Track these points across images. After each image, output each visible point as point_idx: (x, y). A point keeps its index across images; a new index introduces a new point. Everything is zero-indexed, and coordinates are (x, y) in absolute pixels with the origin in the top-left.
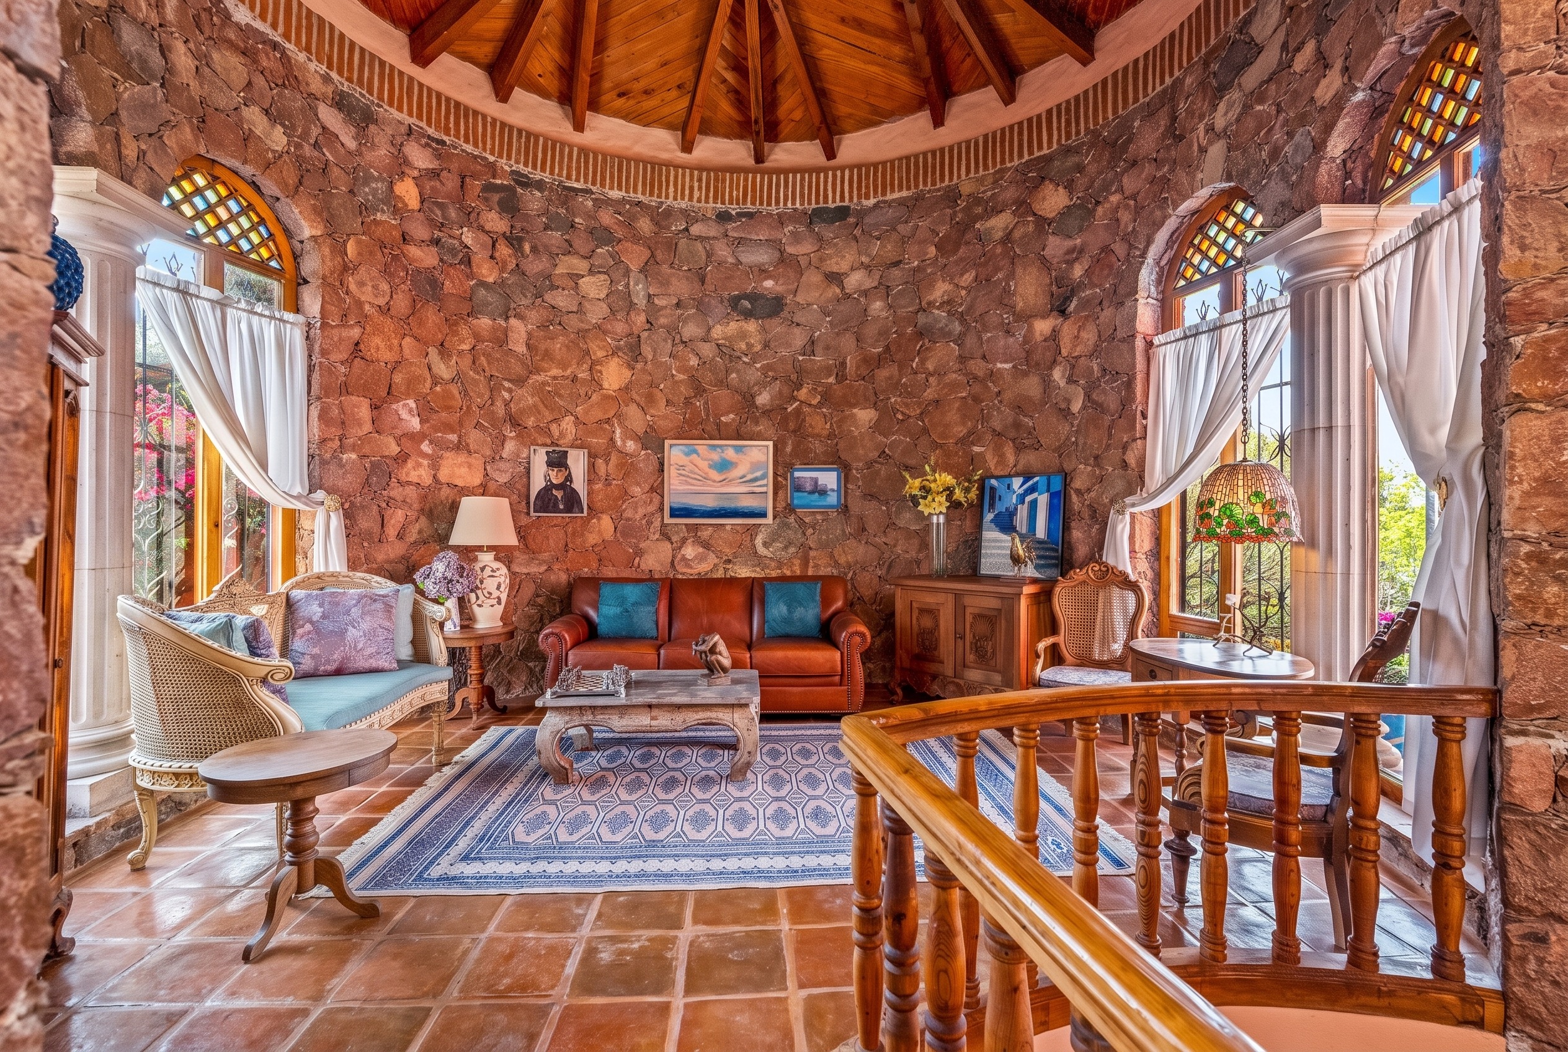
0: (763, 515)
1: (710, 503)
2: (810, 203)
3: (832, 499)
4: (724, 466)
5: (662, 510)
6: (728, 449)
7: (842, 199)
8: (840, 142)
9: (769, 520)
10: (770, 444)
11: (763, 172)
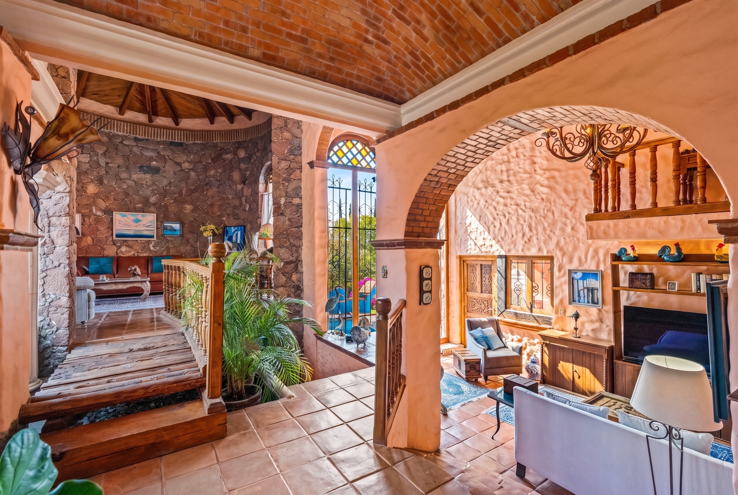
0: (153, 237)
1: (131, 233)
2: (169, 139)
3: (178, 233)
4: (137, 221)
5: (112, 234)
6: (139, 216)
7: (181, 140)
8: (181, 121)
9: (155, 239)
10: (155, 215)
11: (152, 126)
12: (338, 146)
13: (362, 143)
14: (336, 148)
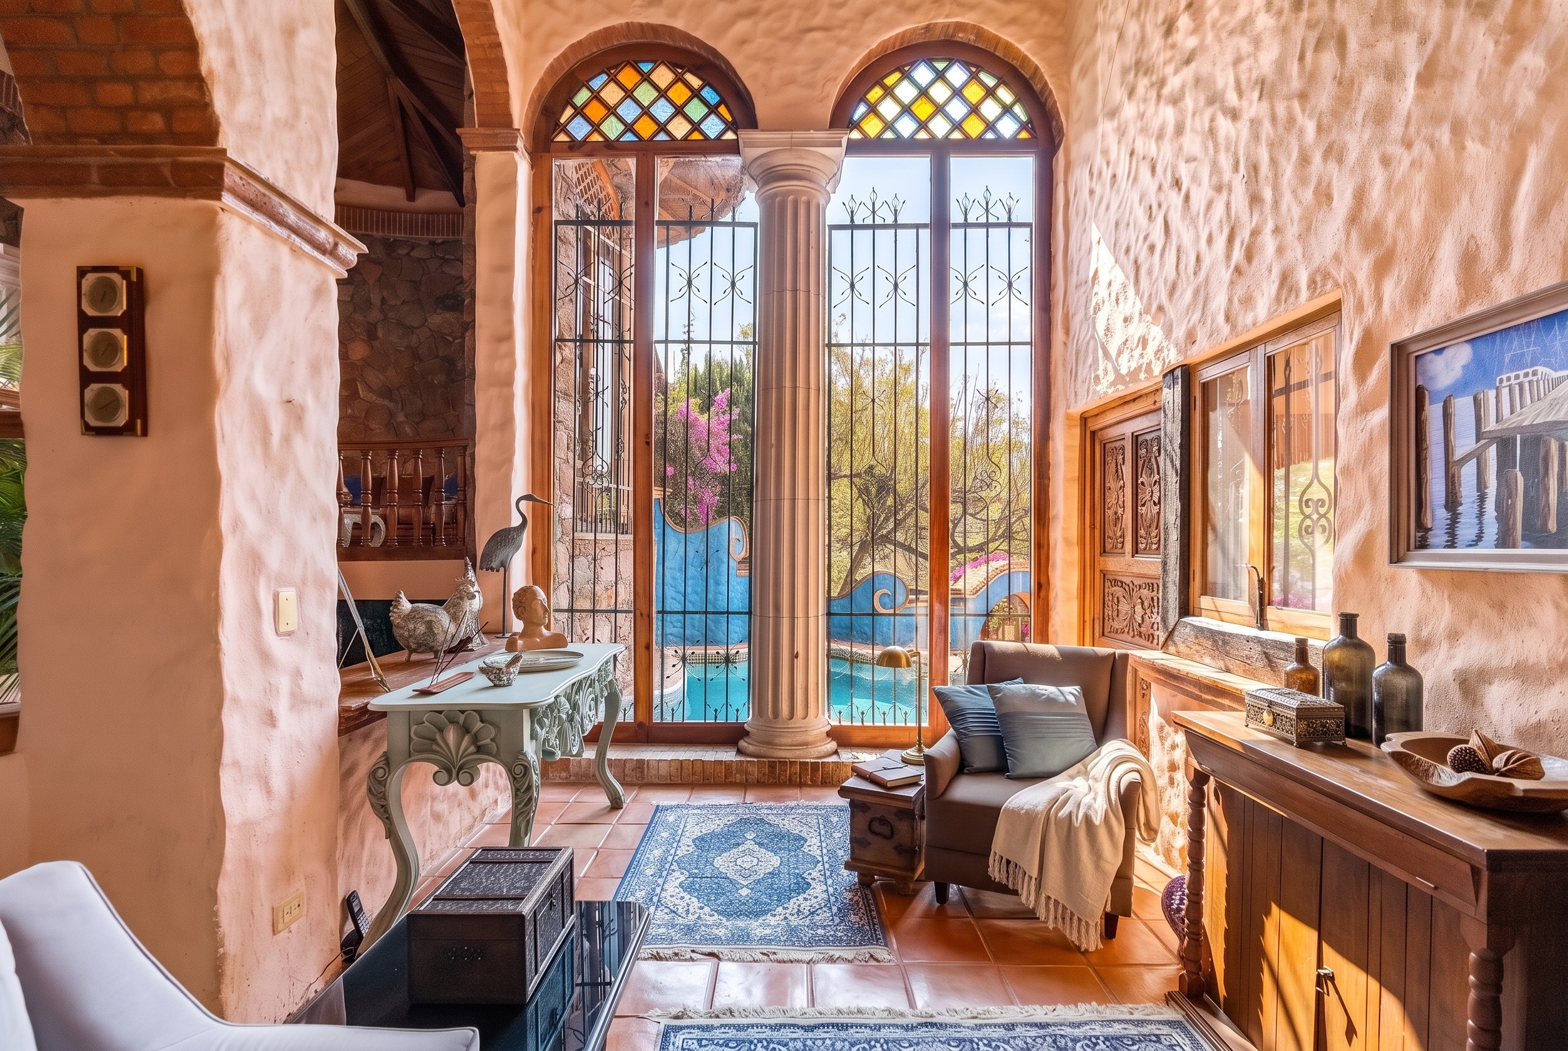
12: (590, 89)
13: (672, 66)
14: (582, 97)
